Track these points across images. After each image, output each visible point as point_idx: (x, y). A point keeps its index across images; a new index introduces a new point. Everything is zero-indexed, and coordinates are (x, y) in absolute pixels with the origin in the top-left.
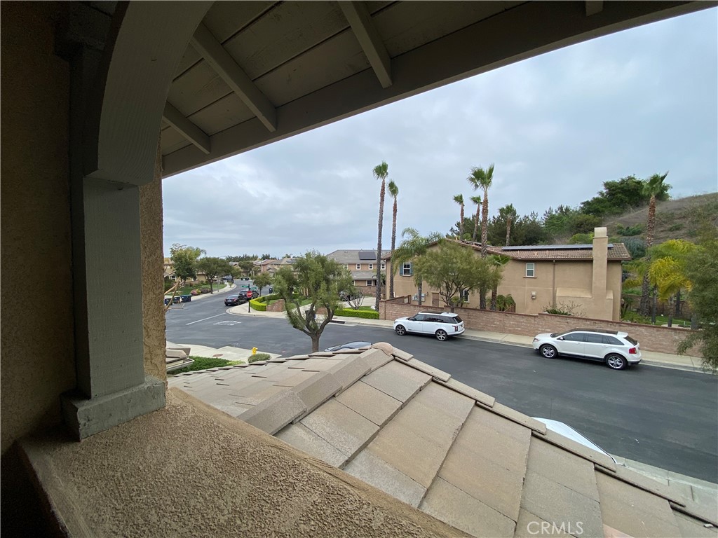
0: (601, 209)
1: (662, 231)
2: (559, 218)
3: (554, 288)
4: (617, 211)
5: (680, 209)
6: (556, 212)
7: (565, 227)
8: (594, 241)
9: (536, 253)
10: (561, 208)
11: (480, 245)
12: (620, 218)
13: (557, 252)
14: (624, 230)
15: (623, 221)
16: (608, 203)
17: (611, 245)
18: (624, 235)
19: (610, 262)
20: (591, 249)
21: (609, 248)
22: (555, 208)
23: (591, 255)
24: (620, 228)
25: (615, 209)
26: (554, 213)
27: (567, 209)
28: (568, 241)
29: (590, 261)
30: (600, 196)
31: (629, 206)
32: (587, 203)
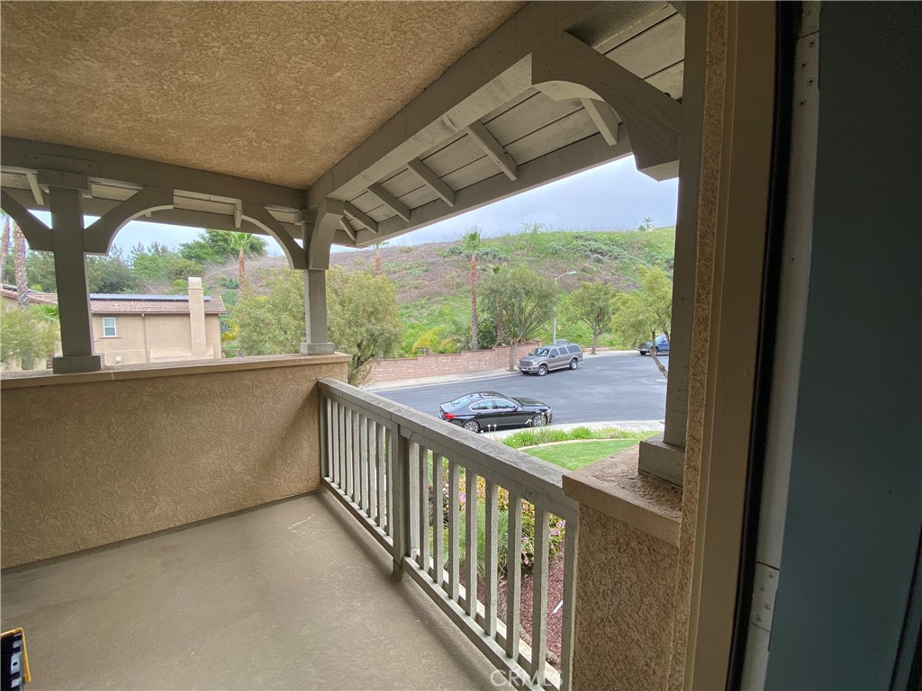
0: (203, 256)
1: (261, 286)
2: (152, 260)
3: (146, 348)
4: (220, 260)
5: (273, 267)
6: (150, 251)
7: (162, 273)
8: (189, 292)
9: (116, 304)
10: (156, 247)
11: (15, 290)
12: (223, 269)
13: (146, 303)
14: (227, 283)
15: (227, 273)
16: (210, 251)
17: (207, 298)
18: (227, 287)
19: (207, 315)
20: (187, 301)
21: (206, 301)
22: (147, 244)
23: (188, 308)
24: (224, 279)
25: (219, 258)
26: (146, 251)
27: (164, 250)
28: (166, 291)
29: (188, 315)
30: (202, 241)
31: (232, 257)
32: (187, 246)
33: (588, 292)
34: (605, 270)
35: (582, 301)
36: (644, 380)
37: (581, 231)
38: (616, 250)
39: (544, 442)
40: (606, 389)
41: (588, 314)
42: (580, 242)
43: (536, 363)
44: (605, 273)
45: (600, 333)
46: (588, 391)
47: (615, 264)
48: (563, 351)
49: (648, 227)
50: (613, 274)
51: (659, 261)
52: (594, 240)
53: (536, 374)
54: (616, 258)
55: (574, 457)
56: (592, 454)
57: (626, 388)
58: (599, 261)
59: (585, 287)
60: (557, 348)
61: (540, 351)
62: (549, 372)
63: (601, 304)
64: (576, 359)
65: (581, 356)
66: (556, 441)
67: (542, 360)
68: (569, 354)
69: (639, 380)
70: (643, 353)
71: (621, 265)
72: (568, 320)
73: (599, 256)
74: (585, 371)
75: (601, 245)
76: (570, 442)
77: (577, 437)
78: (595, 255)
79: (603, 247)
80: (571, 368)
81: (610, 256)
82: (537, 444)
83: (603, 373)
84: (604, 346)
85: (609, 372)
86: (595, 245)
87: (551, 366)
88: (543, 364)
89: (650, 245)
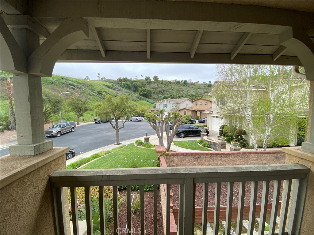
33: (74, 101)
34: (76, 92)
35: (71, 104)
36: (102, 132)
37: (63, 76)
38: (80, 86)
39: (83, 165)
40: (90, 137)
41: (74, 109)
42: (64, 80)
43: (55, 131)
44: (76, 94)
45: (80, 117)
46: (84, 139)
47: (80, 91)
48: (68, 125)
49: (88, 79)
50: (80, 94)
51: (95, 91)
52: (70, 80)
53: (55, 136)
54: (80, 89)
55: (100, 166)
56: (105, 162)
57: (98, 136)
58: (73, 89)
59: (72, 99)
60: (65, 124)
61: (55, 126)
62: (62, 135)
63: (80, 106)
64: (73, 127)
65: (75, 126)
66: (87, 162)
67: (58, 129)
68: (70, 126)
69: (100, 132)
70: (96, 123)
71: (82, 91)
72: (65, 112)
73: (73, 87)
74: (78, 132)
75: (73, 83)
76: (93, 161)
77: (95, 158)
78: (72, 87)
79: (74, 84)
80: (71, 132)
81: (78, 88)
82: (80, 167)
83: (86, 132)
84: (81, 121)
85: (88, 131)
86: (71, 83)
87: (63, 132)
88: (59, 132)
89: (91, 85)
